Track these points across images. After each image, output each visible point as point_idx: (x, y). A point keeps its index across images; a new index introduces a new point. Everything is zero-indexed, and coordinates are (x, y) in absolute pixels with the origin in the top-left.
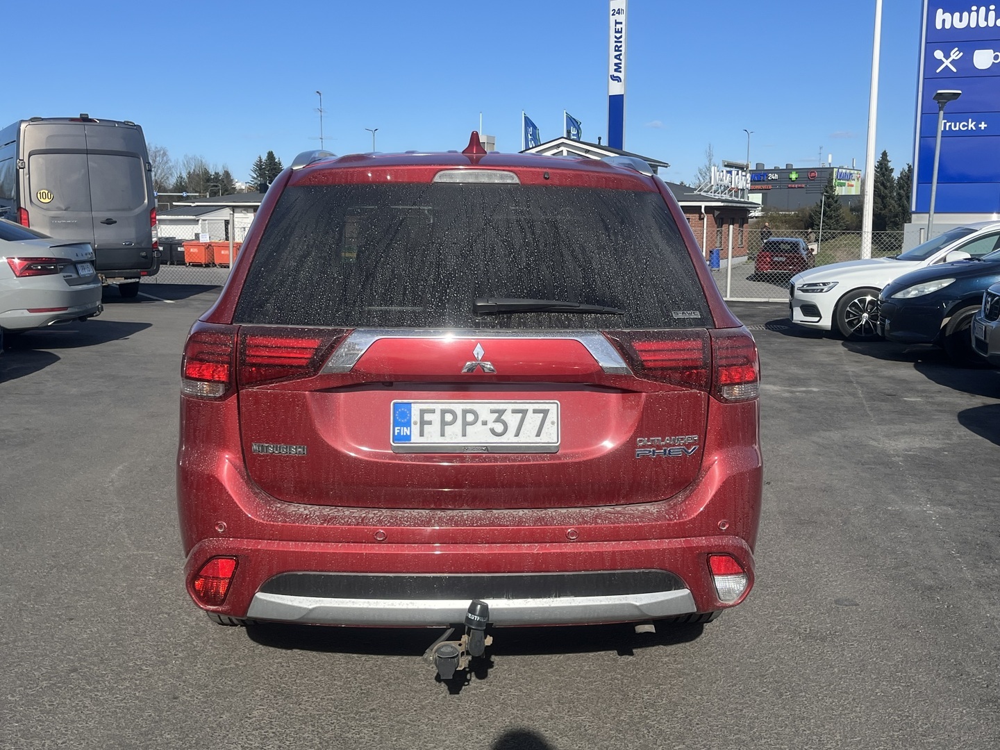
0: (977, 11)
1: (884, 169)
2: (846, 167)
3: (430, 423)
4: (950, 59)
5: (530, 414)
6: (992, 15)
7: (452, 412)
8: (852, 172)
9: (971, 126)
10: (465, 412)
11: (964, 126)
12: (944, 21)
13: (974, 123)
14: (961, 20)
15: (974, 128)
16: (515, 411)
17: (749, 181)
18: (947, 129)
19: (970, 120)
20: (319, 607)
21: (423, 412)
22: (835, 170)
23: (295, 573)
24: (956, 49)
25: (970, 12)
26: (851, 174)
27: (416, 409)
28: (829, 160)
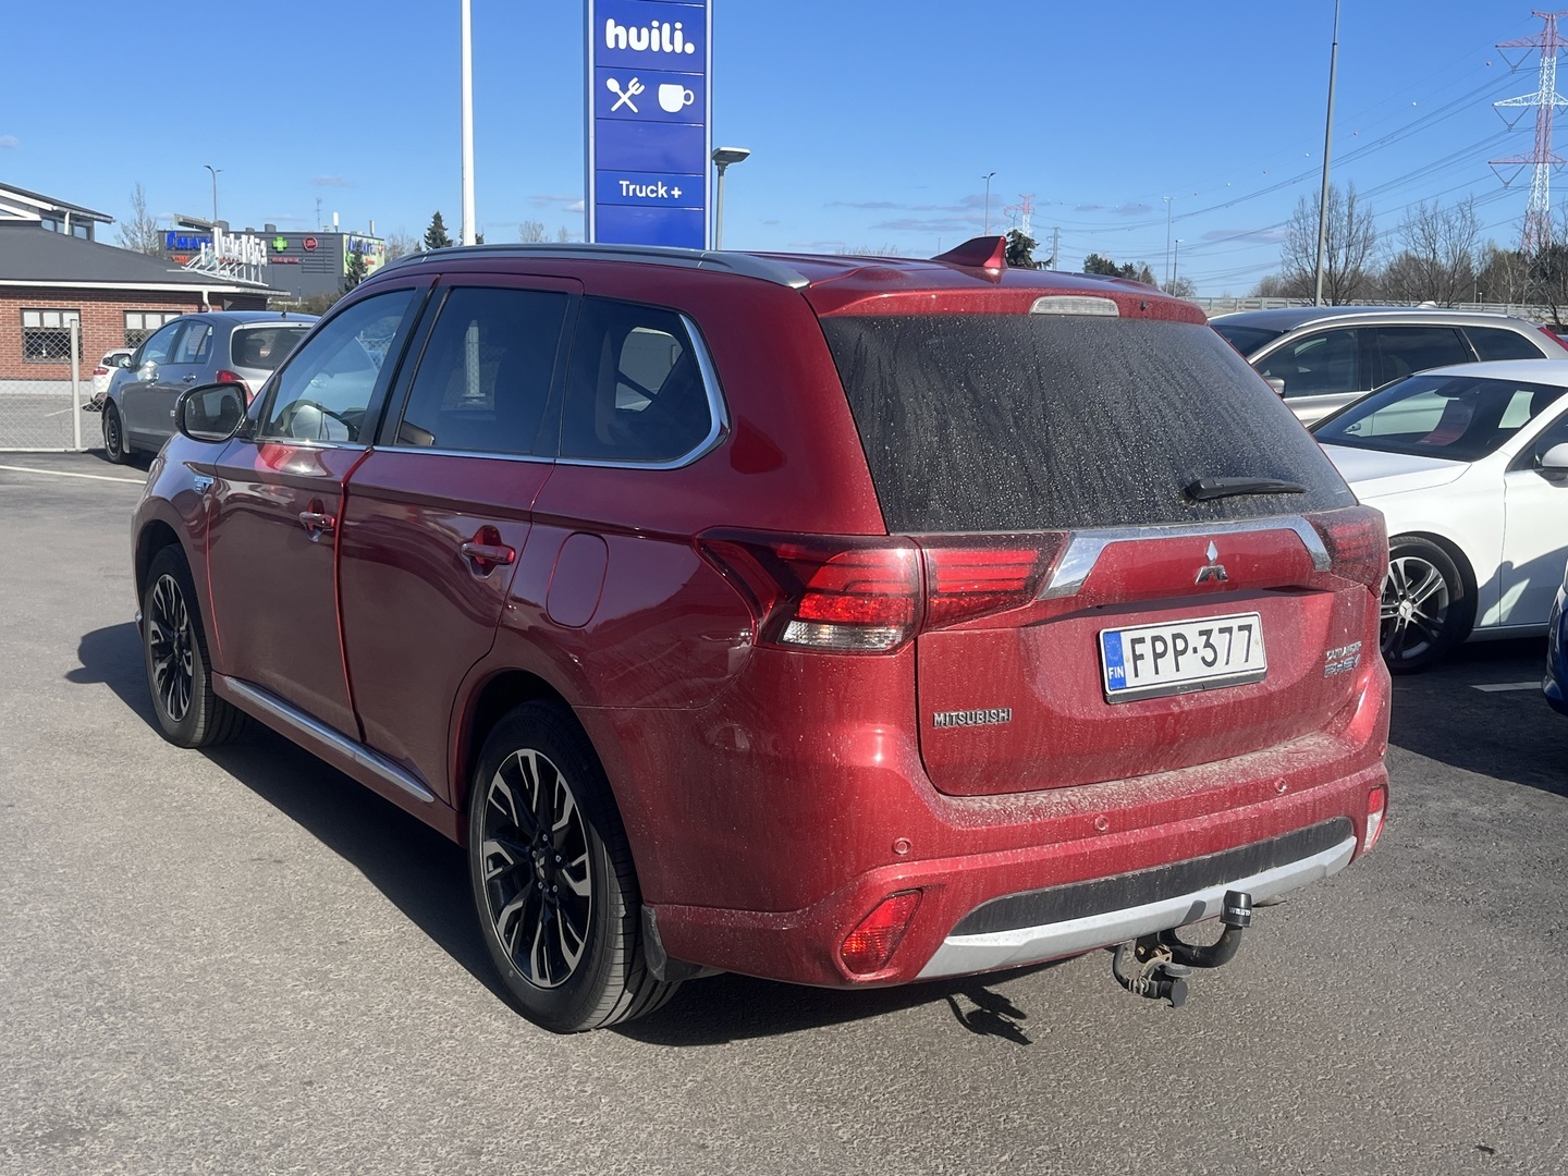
0: (660, 28)
1: (438, 241)
2: (360, 233)
3: (1141, 657)
4: (629, 94)
5: (1235, 629)
6: (679, 36)
7: (1161, 639)
8: (371, 241)
9: (662, 192)
10: (1175, 637)
11: (652, 192)
12: (617, 36)
13: (665, 188)
14: (639, 39)
15: (666, 196)
16: (1222, 631)
17: (264, 254)
18: (631, 194)
19: (660, 183)
20: (1031, 942)
21: (1134, 642)
22: (345, 237)
23: (1003, 897)
24: (635, 80)
25: (650, 29)
26: (369, 245)
27: (1126, 638)
28: (335, 222)
